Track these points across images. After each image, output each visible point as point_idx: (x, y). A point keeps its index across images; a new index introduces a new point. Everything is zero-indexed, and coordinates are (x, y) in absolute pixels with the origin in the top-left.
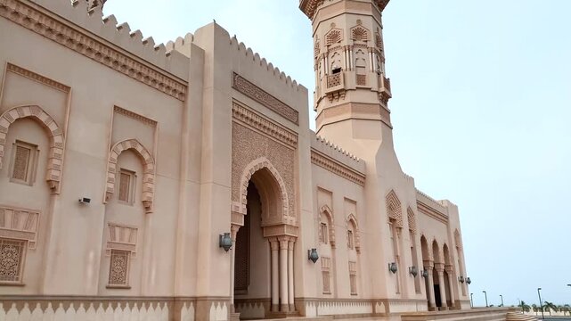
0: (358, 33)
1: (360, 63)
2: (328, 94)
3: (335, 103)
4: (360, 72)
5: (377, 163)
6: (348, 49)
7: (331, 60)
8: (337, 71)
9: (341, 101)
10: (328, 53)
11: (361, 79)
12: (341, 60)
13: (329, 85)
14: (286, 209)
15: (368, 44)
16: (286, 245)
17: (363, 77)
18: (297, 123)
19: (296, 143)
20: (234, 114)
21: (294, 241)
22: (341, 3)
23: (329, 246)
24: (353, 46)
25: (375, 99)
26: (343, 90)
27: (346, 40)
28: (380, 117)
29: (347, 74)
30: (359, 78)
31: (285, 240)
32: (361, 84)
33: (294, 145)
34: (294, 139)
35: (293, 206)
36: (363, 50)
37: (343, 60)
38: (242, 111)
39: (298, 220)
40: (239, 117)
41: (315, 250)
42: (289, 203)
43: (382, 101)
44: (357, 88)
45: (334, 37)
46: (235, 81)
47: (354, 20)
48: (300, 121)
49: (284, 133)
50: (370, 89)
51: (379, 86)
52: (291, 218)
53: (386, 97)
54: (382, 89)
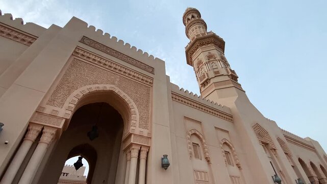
1: (214, 67)
2: (202, 84)
7: (200, 72)
10: (199, 70)
13: (201, 80)
14: (135, 122)
15: (216, 59)
16: (135, 153)
17: (218, 72)
18: (152, 72)
19: (153, 83)
20: (79, 56)
21: (148, 150)
22: (199, 50)
23: (204, 162)
24: (209, 62)
25: (227, 78)
26: (208, 79)
27: (204, 61)
28: (232, 85)
29: (209, 72)
30: (216, 73)
31: (133, 149)
32: (217, 74)
33: (150, 84)
34: (149, 81)
35: (146, 121)
36: (215, 62)
37: (205, 69)
38: (88, 55)
39: (151, 131)
40: (85, 58)
41: (166, 156)
42: (141, 118)
43: (232, 79)
44: (215, 76)
45: (200, 63)
46: (84, 40)
47: (207, 53)
48: (155, 72)
49: (137, 75)
50: (223, 75)
51: (228, 72)
52: (142, 130)
53: (234, 77)
54: (230, 73)
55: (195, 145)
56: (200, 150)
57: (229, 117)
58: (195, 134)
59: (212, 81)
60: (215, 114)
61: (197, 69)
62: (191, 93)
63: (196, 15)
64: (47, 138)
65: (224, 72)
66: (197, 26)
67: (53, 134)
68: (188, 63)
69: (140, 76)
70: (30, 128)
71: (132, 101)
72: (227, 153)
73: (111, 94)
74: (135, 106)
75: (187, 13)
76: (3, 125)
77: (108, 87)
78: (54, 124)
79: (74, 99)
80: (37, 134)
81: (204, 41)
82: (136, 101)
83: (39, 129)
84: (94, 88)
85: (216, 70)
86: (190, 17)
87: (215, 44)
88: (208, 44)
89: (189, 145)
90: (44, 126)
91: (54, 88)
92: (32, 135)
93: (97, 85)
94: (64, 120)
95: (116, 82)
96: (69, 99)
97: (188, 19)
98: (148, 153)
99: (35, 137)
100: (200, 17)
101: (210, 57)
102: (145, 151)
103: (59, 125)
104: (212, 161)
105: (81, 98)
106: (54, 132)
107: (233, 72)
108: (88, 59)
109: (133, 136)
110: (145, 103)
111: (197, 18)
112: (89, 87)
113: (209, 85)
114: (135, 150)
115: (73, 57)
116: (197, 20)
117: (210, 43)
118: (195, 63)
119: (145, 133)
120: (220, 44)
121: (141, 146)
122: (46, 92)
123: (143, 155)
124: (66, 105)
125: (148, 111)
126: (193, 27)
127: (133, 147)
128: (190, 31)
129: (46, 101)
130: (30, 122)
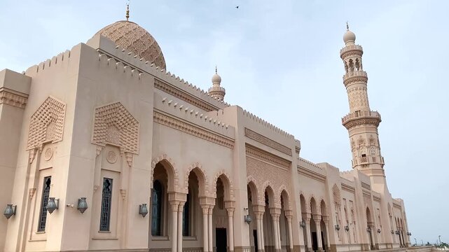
0: (371, 140)
3: (364, 169)
4: (374, 156)
6: (368, 147)
8: (364, 155)
9: (367, 168)
11: (374, 159)
12: (365, 151)
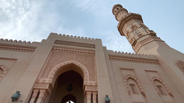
1: (138, 32)
2: (132, 45)
5: (159, 54)
7: (130, 38)
10: (128, 37)
13: (131, 43)
14: (86, 78)
15: (137, 27)
16: (89, 97)
17: (141, 35)
18: (94, 47)
19: (95, 53)
20: (55, 50)
21: (96, 94)
22: (126, 25)
23: (141, 96)
24: (133, 30)
25: (148, 36)
26: (135, 41)
27: (130, 31)
28: (153, 40)
29: (135, 37)
30: (139, 35)
31: (88, 94)
32: (141, 36)
33: (94, 54)
34: (93, 52)
35: (93, 76)
36: (137, 29)
37: (132, 35)
38: (59, 49)
39: (97, 82)
40: (57, 50)
41: (107, 96)
42: (90, 75)
43: (152, 36)
44: (139, 38)
45: (128, 33)
46: (56, 42)
47: (131, 26)
48: (96, 47)
49: (85, 51)
50: (144, 35)
51: (148, 33)
52: (91, 82)
53: (153, 34)
54: (149, 33)
55: (132, 85)
56: (136, 88)
57: (155, 61)
58: (130, 78)
59: (138, 41)
60: (143, 61)
61: (127, 37)
62: (123, 53)
63: (119, 8)
64: (41, 95)
65: (145, 33)
66: (121, 13)
67: (44, 92)
68: (122, 35)
69: (87, 52)
70: (34, 91)
71: (84, 66)
72: (159, 87)
73: (72, 65)
74: (86, 69)
75: (114, 8)
76: (20, 92)
77: (70, 62)
78: (44, 87)
79: (53, 72)
80: (37, 94)
81: (127, 20)
82: (86, 66)
83: (38, 91)
84: (62, 64)
85: (139, 34)
86: (116, 10)
87: (135, 19)
88: (130, 20)
89: (127, 86)
90: (40, 89)
91: (43, 69)
92: (35, 95)
93: (64, 62)
94: (48, 84)
95: (74, 58)
96: (51, 73)
97: (115, 11)
98: (97, 95)
99: (36, 95)
100: (122, 7)
101: (133, 27)
102: (95, 94)
103: (46, 87)
104: (146, 94)
105: (57, 71)
106: (44, 91)
107: (152, 31)
108: (59, 51)
109: (86, 86)
110: (92, 66)
111: (120, 9)
112: (60, 64)
113: (137, 44)
114: (88, 95)
115: (52, 51)
116: (121, 9)
117: (131, 20)
118: (125, 33)
119: (93, 83)
120: (138, 18)
121: (92, 92)
122: (39, 72)
123: (94, 97)
124: (49, 76)
125: (94, 70)
126: (119, 14)
127: (87, 93)
128: (118, 17)
129: (40, 76)
130: (33, 89)
